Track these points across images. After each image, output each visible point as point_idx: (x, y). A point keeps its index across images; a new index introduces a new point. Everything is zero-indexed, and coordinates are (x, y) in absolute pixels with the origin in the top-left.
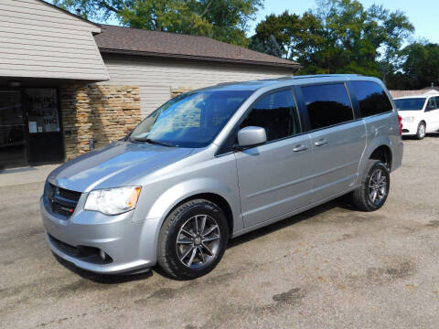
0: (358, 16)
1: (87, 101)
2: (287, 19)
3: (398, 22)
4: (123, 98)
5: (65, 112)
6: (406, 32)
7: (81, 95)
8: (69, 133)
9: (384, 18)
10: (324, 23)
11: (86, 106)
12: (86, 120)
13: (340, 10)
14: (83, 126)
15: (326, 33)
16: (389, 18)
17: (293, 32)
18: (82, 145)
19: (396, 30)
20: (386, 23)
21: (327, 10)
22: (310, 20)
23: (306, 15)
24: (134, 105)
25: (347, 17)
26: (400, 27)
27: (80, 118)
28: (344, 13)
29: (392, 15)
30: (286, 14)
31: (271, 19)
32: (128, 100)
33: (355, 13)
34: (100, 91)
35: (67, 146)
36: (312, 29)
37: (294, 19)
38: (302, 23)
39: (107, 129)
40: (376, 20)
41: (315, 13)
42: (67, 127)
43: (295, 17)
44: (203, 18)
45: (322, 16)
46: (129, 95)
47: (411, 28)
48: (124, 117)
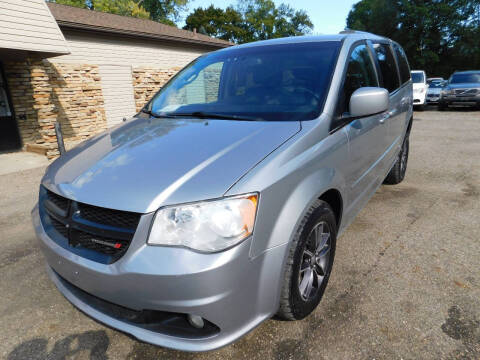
0: (270, 13)
1: (45, 79)
2: (213, 13)
3: (301, 20)
4: (82, 78)
5: (15, 93)
6: (308, 28)
7: (37, 72)
8: (23, 117)
9: (291, 15)
10: (244, 17)
11: (45, 84)
12: (46, 100)
13: (256, 7)
14: (44, 108)
15: (246, 26)
16: (294, 15)
17: (219, 24)
18: (45, 130)
19: (300, 27)
20: (293, 20)
21: (245, 7)
22: (232, 15)
23: (228, 9)
24: (94, 85)
25: (262, 14)
26: (303, 24)
27: (39, 99)
28: (259, 10)
29: (297, 14)
30: (211, 7)
31: (199, 12)
32: (88, 80)
33: (269, 10)
34: (55, 70)
35: (23, 132)
36: (234, 23)
37: (218, 12)
38: (225, 16)
39: (67, 112)
40: (285, 17)
41: (236, 8)
42: (20, 110)
43: (220, 11)
44: (139, 6)
45: (241, 11)
46: (88, 74)
47: (311, 25)
48: (84, 98)
